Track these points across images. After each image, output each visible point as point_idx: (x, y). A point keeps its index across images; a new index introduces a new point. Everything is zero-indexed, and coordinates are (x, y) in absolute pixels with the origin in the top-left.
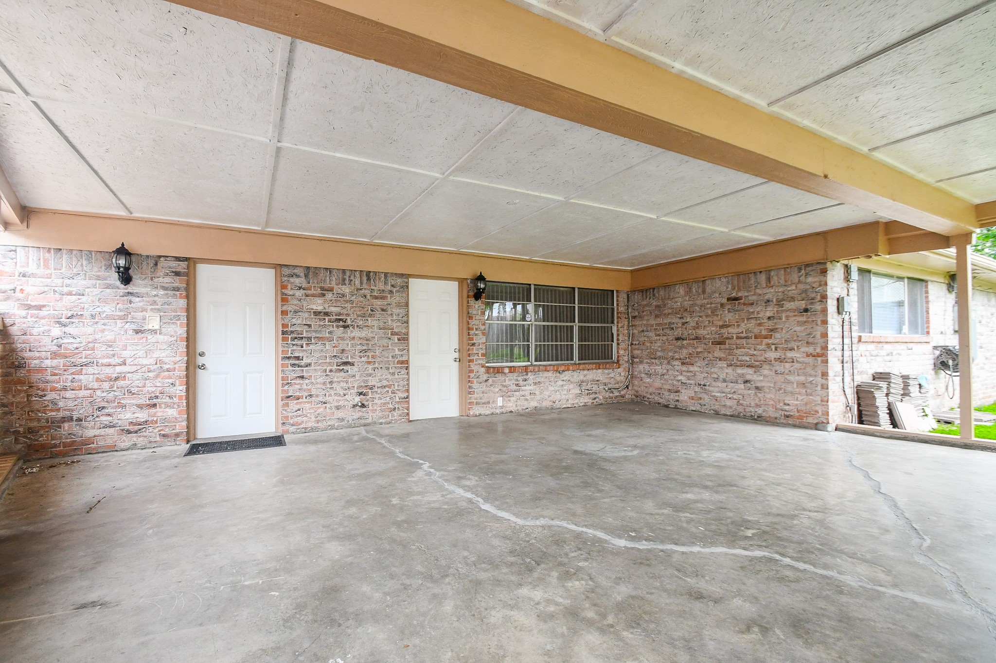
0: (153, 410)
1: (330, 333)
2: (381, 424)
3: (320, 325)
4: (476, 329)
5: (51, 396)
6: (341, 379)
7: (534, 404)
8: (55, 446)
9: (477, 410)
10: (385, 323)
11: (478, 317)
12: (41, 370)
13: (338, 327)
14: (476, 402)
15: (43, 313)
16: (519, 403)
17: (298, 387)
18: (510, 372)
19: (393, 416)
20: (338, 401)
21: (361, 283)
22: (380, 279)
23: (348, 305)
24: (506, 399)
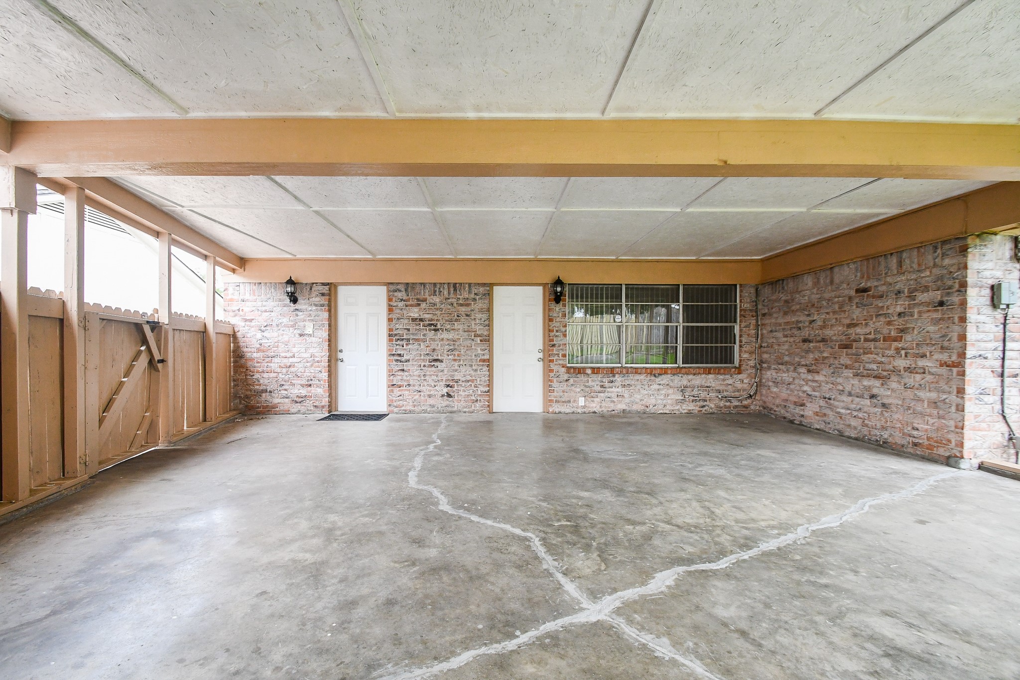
0: (309, 389)
1: (424, 335)
2: (465, 412)
3: (416, 329)
4: (557, 331)
5: (257, 376)
6: (432, 373)
7: (621, 406)
8: (258, 407)
9: (556, 408)
10: (469, 326)
11: (558, 319)
12: (252, 359)
13: (430, 330)
14: (556, 401)
15: (253, 324)
16: (604, 404)
17: (400, 377)
18: (593, 373)
19: (475, 406)
20: (430, 391)
21: (449, 293)
22: (464, 289)
23: (438, 312)
24: (589, 399)
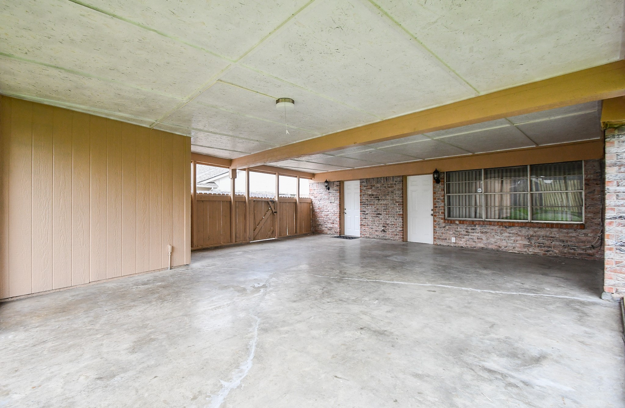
0: (333, 224)
1: (374, 202)
2: (391, 240)
3: (371, 200)
4: (438, 199)
5: (318, 219)
6: (377, 220)
7: (481, 245)
8: (318, 231)
9: (439, 242)
10: (393, 198)
11: (439, 192)
12: (316, 212)
13: (376, 200)
14: (438, 238)
15: (317, 198)
16: (468, 243)
17: (364, 221)
18: (460, 223)
19: (396, 237)
20: (376, 228)
21: (384, 182)
22: (391, 179)
23: (379, 191)
24: (459, 239)
